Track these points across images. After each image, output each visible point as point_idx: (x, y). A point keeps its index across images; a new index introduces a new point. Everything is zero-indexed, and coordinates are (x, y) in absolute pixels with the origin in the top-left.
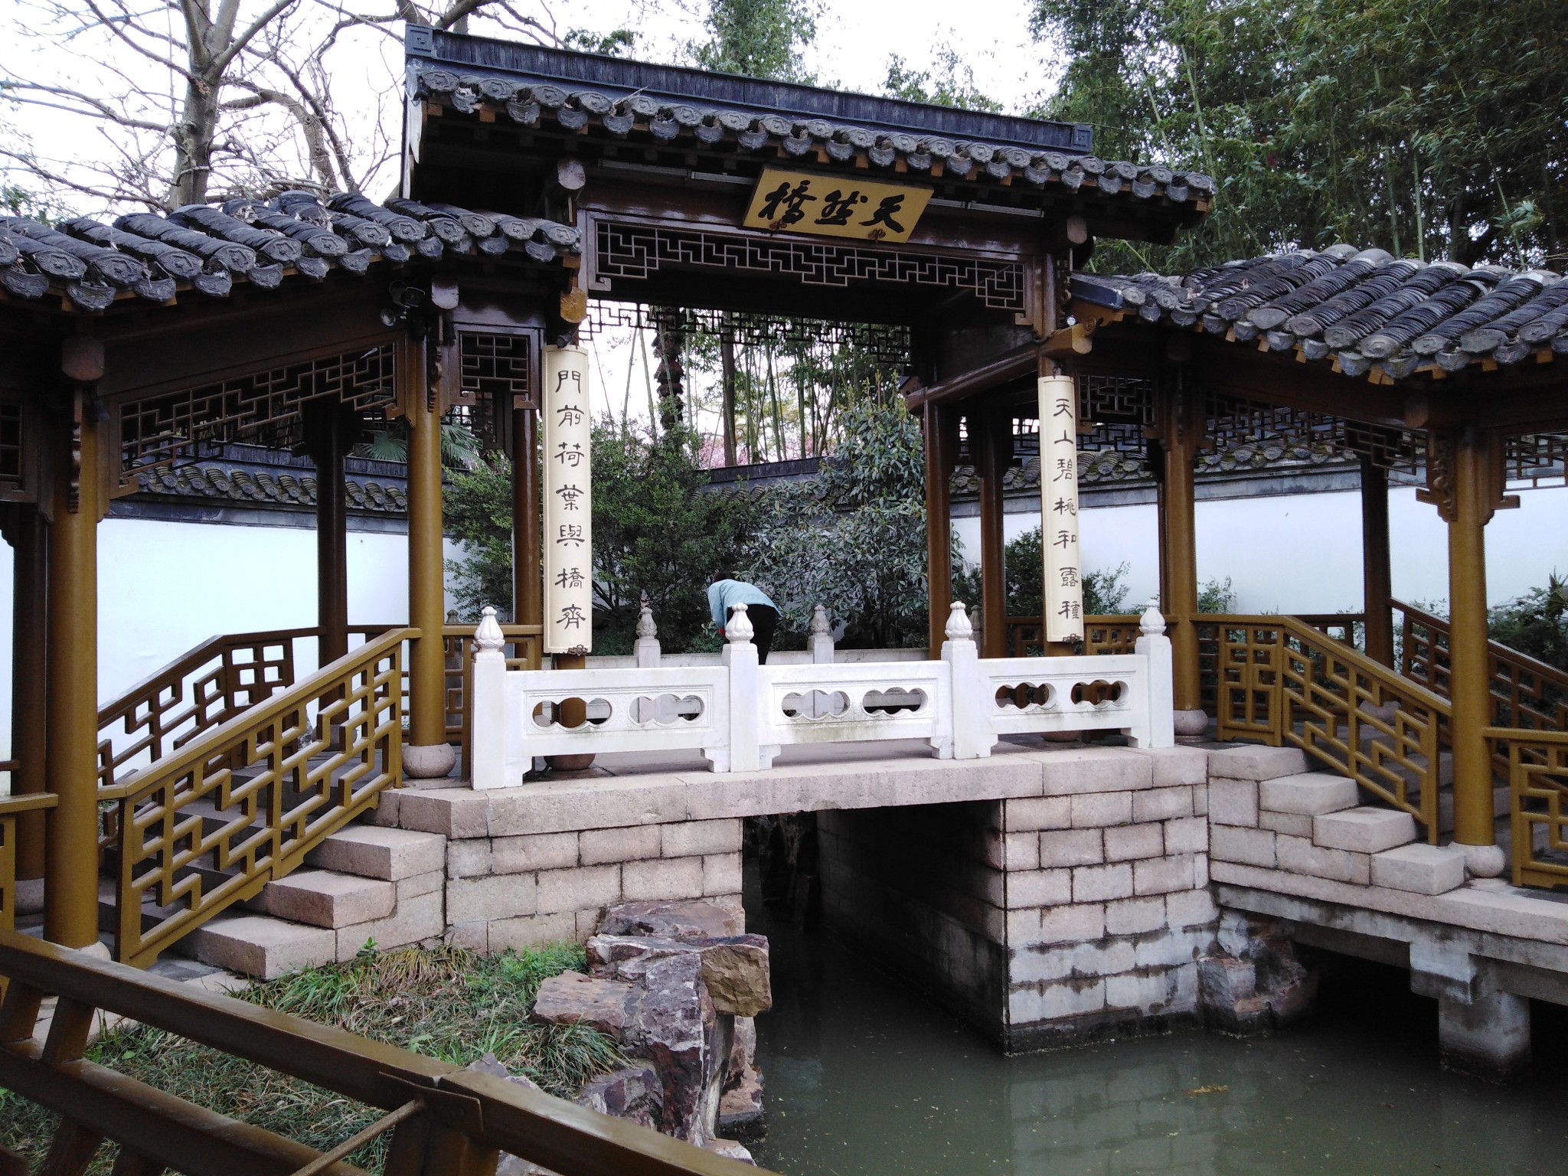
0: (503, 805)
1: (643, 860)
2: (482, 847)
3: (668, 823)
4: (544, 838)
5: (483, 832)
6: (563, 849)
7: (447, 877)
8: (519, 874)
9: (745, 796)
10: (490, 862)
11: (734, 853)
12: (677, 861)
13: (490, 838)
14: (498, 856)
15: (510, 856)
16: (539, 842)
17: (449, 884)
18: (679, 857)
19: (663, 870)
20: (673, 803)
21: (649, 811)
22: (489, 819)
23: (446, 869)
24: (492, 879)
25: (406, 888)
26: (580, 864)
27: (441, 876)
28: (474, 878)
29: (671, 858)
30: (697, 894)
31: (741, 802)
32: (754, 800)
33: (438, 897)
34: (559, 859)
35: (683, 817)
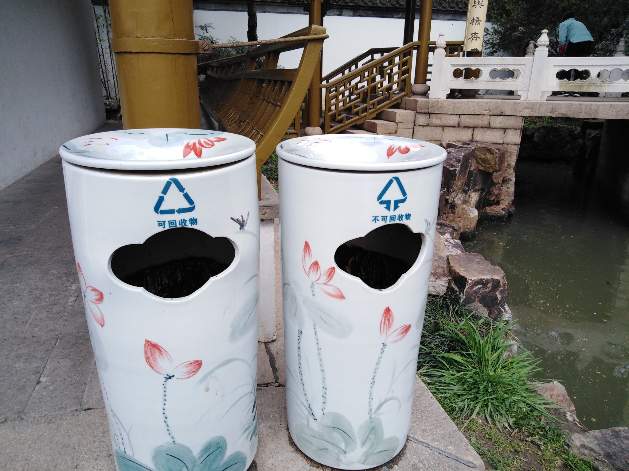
0: (435, 103)
1: (482, 127)
2: (426, 116)
3: (493, 115)
4: (447, 115)
5: (427, 111)
6: (454, 120)
7: (415, 125)
8: (438, 126)
9: (527, 108)
10: (429, 121)
11: (519, 129)
12: (495, 130)
13: (429, 114)
14: (431, 119)
15: (435, 120)
16: (445, 117)
17: (415, 127)
18: (496, 128)
19: (489, 132)
20: (496, 108)
21: (486, 110)
22: (429, 107)
23: (414, 122)
24: (428, 127)
25: (400, 126)
26: (459, 126)
27: (413, 124)
28: (423, 126)
29: (493, 128)
30: (501, 142)
31: (525, 110)
32: (531, 110)
33: (411, 131)
34: (451, 123)
35: (499, 113)
